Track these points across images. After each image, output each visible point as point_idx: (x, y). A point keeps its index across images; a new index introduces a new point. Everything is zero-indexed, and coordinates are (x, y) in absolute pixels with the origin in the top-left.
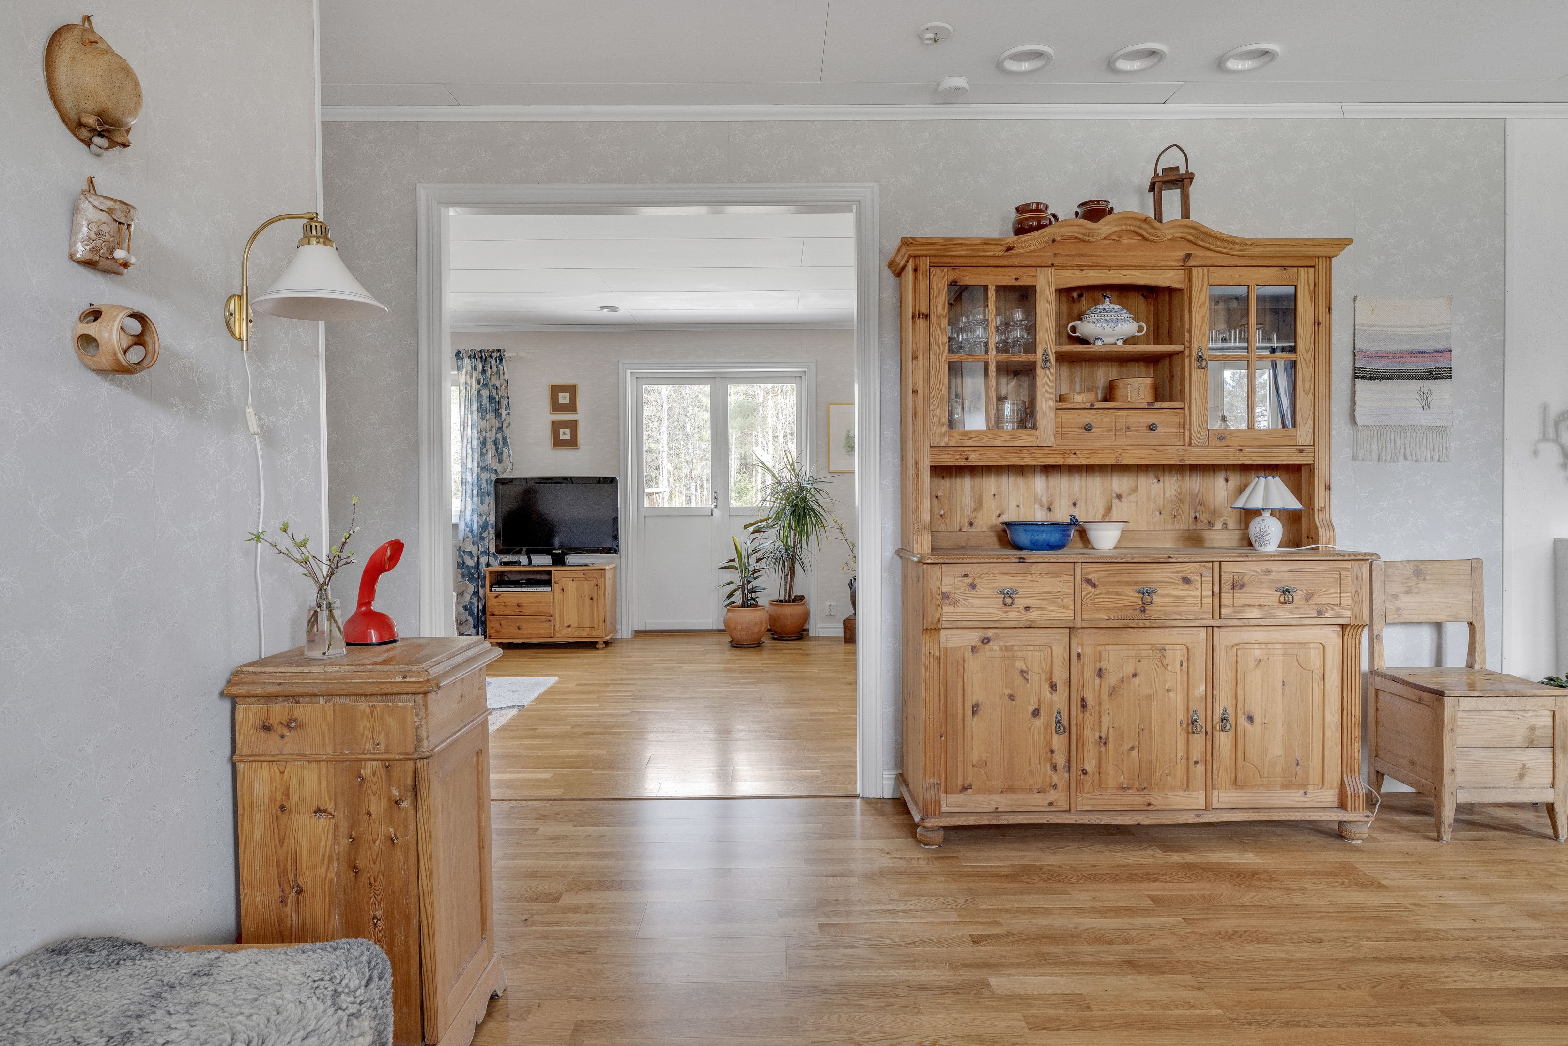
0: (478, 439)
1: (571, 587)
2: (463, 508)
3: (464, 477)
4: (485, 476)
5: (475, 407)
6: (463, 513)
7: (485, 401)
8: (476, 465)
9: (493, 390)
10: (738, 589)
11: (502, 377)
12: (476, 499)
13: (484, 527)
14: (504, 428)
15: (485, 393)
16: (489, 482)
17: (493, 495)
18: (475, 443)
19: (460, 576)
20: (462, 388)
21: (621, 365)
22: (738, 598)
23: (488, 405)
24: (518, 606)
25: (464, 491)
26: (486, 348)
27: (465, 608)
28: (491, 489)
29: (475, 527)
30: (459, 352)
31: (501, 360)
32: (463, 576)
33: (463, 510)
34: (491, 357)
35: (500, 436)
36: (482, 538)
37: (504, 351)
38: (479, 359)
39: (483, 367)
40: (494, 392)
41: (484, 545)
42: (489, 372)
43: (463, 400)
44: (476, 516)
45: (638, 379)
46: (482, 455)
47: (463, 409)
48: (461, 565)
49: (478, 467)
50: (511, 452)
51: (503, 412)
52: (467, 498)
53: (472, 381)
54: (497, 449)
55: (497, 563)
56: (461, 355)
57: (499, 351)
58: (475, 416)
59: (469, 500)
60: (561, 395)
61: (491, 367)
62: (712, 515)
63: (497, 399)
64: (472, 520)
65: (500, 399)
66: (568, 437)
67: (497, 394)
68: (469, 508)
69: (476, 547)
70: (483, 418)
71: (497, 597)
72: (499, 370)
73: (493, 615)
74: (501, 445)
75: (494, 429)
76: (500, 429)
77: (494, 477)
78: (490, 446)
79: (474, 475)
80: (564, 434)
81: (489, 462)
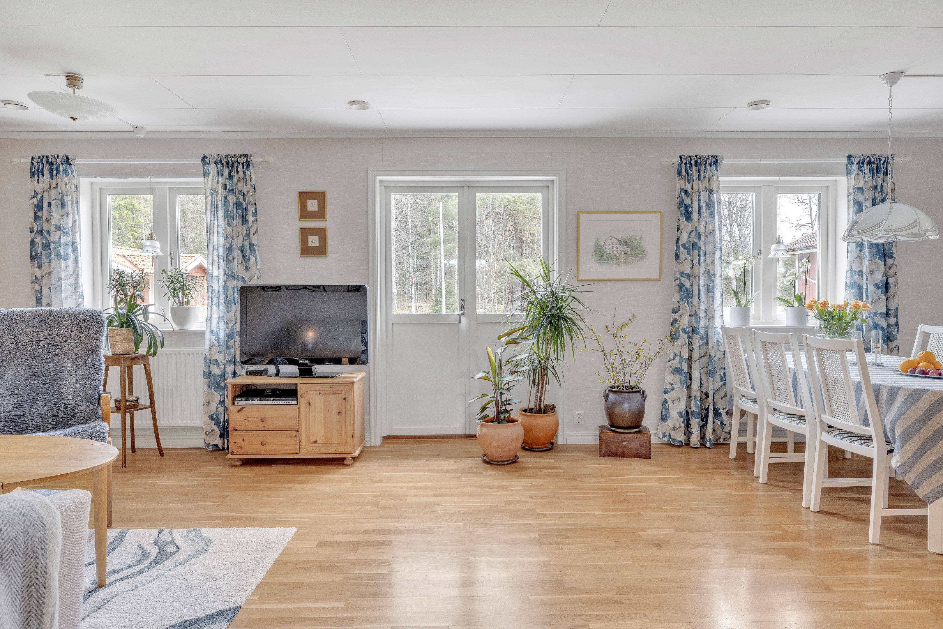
0: (225, 245)
1: (318, 401)
2: (209, 316)
3: (210, 284)
4: (232, 283)
5: (221, 214)
6: (209, 322)
7: (231, 207)
8: (222, 272)
9: (239, 196)
10: (492, 401)
11: (249, 183)
12: (222, 307)
13: (230, 336)
14: (251, 234)
15: (232, 199)
16: (236, 290)
17: (239, 303)
18: (221, 250)
19: (206, 386)
20: (208, 194)
21: (370, 173)
22: (491, 412)
23: (235, 211)
24: (262, 420)
25: (210, 299)
26: (232, 153)
27: (212, 418)
28: (237, 296)
29: (222, 335)
30: (205, 157)
31: (248, 165)
32: (209, 385)
33: (209, 318)
34: (237, 162)
35: (247, 243)
36: (228, 347)
37: (251, 156)
38: (225, 164)
39: (230, 172)
40: (241, 198)
41: (231, 354)
42: (236, 177)
43: (209, 206)
44: (222, 325)
45: (388, 188)
46: (228, 262)
47: (209, 216)
48: (208, 374)
49: (225, 274)
50: (258, 259)
51: (250, 218)
52: (214, 306)
53: (218, 187)
54: (244, 257)
55: (243, 372)
56: (207, 160)
57: (246, 156)
58: (221, 222)
59: (215, 307)
60: (309, 202)
61: (237, 173)
62: (460, 322)
63: (244, 206)
64: (218, 328)
65: (247, 205)
66: (316, 244)
67: (244, 200)
68: (215, 315)
69: (223, 355)
70: (229, 225)
71: (239, 411)
72: (246, 175)
73: (236, 430)
74: (248, 253)
75: (241, 236)
76: (247, 235)
77: (240, 284)
78: (237, 253)
79: (221, 282)
80: (313, 241)
81: (236, 269)
